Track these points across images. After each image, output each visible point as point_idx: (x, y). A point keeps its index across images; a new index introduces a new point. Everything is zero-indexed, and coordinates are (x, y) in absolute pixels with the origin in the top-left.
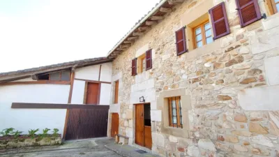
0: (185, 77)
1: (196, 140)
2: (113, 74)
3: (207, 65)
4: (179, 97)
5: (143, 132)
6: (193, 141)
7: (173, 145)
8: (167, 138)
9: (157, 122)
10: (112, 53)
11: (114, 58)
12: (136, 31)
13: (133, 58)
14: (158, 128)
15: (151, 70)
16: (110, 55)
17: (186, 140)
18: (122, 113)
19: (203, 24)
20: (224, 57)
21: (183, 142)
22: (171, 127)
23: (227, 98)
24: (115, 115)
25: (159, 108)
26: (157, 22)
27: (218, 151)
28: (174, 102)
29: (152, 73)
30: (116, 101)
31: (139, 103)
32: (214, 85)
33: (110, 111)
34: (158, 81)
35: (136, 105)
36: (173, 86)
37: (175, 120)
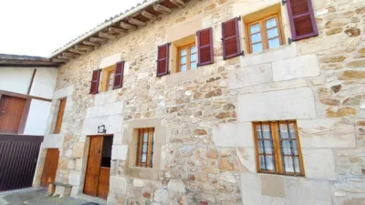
0: (162, 104)
1: (166, 181)
2: (58, 87)
3: (188, 93)
4: (153, 129)
5: (98, 176)
6: (163, 183)
7: (137, 190)
8: (131, 181)
9: (120, 161)
10: (61, 54)
11: (63, 63)
12: (105, 30)
13: (95, 69)
14: (120, 169)
15: (120, 90)
16: (56, 57)
17: (154, 183)
18: (65, 149)
19: (190, 46)
20: (205, 87)
21: (152, 186)
22: (139, 167)
23: (202, 132)
25: (125, 142)
26: (136, 27)
27: (188, 191)
28: (146, 135)
29: (120, 94)
30: (57, 129)
31: (96, 133)
32: (192, 117)
33: (44, 146)
34: (128, 106)
35: (91, 137)
36: (147, 115)
37: (144, 158)
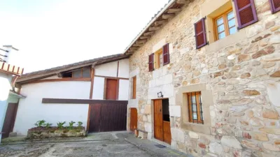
0: (205, 71)
1: (219, 137)
2: (131, 70)
3: (230, 58)
4: (200, 93)
5: (162, 127)
6: (216, 137)
7: (193, 140)
8: (187, 134)
9: (177, 118)
10: (129, 49)
11: (131, 55)
12: (152, 25)
13: (150, 54)
14: (177, 123)
15: (168, 66)
16: (127, 52)
17: (208, 137)
18: (140, 108)
19: (226, 14)
20: (250, 48)
21: (206, 140)
22: (191, 123)
23: (255, 93)
24: (134, 110)
25: (177, 103)
26: (174, 15)
27: (244, 149)
28: (194, 98)
29: (169, 69)
30: (134, 96)
31: (157, 98)
32: (238, 79)
33: (129, 106)
34: (177, 76)
35: (154, 100)
36: (193, 81)
37: (195, 116)
